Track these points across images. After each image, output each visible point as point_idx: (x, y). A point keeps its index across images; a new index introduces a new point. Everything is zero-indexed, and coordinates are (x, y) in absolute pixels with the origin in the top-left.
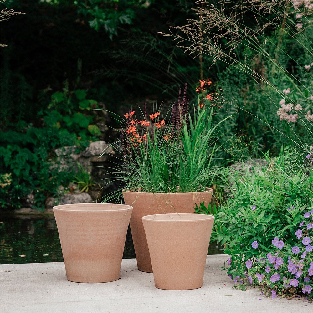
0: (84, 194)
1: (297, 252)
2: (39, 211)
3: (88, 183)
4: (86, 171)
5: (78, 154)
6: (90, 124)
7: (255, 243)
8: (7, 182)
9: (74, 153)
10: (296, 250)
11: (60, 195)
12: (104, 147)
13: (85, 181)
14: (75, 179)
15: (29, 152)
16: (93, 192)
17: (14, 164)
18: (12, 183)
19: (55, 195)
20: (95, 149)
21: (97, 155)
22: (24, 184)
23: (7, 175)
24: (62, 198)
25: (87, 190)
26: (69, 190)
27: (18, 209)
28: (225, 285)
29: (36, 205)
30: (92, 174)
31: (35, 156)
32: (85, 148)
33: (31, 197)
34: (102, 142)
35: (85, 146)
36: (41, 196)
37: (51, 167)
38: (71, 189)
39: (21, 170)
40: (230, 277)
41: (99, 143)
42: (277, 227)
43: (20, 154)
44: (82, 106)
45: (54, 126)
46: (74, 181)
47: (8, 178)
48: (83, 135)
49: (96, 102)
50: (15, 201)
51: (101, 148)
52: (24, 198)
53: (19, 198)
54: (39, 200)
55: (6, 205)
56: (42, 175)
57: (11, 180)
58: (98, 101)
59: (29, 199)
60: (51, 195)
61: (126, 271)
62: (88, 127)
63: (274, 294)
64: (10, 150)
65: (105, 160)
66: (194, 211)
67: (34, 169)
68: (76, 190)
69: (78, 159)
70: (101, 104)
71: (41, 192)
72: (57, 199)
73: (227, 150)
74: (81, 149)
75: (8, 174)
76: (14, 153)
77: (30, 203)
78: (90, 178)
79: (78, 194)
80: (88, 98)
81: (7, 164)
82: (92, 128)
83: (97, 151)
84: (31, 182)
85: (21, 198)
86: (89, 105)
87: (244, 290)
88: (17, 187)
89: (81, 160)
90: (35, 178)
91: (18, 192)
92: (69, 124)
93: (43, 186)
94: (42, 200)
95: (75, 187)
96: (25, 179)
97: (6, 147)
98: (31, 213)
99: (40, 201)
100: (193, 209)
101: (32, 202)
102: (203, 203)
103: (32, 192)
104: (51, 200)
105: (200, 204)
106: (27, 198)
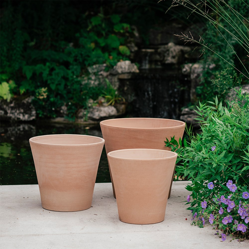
0: (110, 107)
1: (247, 197)
2: (71, 121)
3: (114, 97)
4: (113, 87)
5: (107, 71)
6: (121, 44)
7: (211, 184)
8: (43, 95)
9: (104, 70)
10: (246, 196)
11: (90, 107)
12: (129, 66)
13: (112, 96)
14: (104, 94)
15: (65, 69)
16: (118, 105)
17: (51, 79)
18: (48, 96)
19: (84, 108)
20: (121, 67)
21: (123, 73)
22: (59, 97)
23: (43, 90)
24: (91, 110)
25: (113, 104)
26: (98, 103)
27: (54, 118)
28: (186, 219)
29: (68, 115)
30: (119, 89)
31: (69, 72)
32: (113, 67)
33: (64, 108)
34: (128, 62)
35: (113, 64)
36: (73, 107)
37: (83, 83)
38: (100, 102)
39: (57, 85)
41: (125, 63)
42: (237, 166)
43: (57, 71)
44: (117, 29)
45: (89, 46)
46: (102, 95)
47: (45, 92)
48: (114, 54)
49: (128, 26)
50: (51, 111)
51: (127, 67)
52: (58, 109)
53: (53, 109)
54: (70, 111)
55: (43, 114)
56: (75, 90)
57: (47, 93)
58: (131, 24)
59: (63, 110)
60: (82, 107)
61: (102, 198)
62: (118, 47)
63: (224, 236)
64: (49, 67)
65: (130, 77)
67: (69, 84)
68: (104, 103)
69: (107, 77)
70: (134, 27)
71: (73, 104)
72: (86, 110)
74: (109, 67)
75: (45, 88)
76: (52, 70)
77: (63, 113)
78: (116, 93)
79: (104, 107)
80: (121, 21)
81: (44, 79)
82: (123, 49)
83: (123, 69)
84: (65, 96)
85: (55, 109)
86: (123, 28)
87: (202, 227)
88: (52, 99)
89: (110, 77)
90: (69, 92)
91: (53, 104)
92: (103, 45)
93: (75, 99)
94: (74, 111)
95: (103, 101)
96: (60, 92)
97: (45, 65)
98: (65, 122)
99: (72, 112)
100: (164, 143)
101: (65, 113)
102: (174, 137)
103: (65, 104)
104: (81, 111)
105: (171, 138)
106: (61, 109)
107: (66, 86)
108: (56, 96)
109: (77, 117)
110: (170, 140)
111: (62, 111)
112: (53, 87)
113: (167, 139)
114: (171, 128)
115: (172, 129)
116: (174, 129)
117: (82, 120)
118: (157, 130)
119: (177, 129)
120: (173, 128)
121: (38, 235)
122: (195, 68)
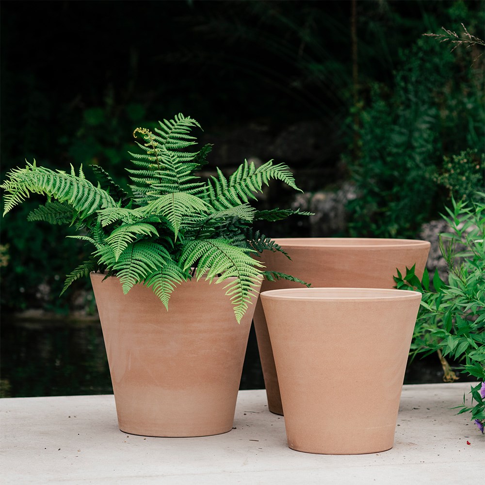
2: (59, 315)
17: (14, 229)
18: (10, 262)
22: (32, 265)
27: (21, 310)
28: (468, 443)
29: (53, 302)
33: (44, 288)
39: (28, 240)
40: (478, 427)
47: (3, 254)
50: (16, 295)
52: (31, 291)
53: (22, 290)
56: (66, 250)
57: (8, 257)
59: (42, 293)
60: (82, 286)
61: (245, 414)
66: (394, 284)
67: (51, 238)
72: (91, 293)
73: (437, 178)
75: (4, 246)
77: (43, 299)
84: (45, 262)
85: (26, 289)
88: (19, 269)
90: (53, 255)
91: (21, 279)
93: (66, 269)
96: (33, 255)
98: (44, 318)
100: (392, 280)
101: (46, 298)
102: (414, 268)
103: (46, 278)
104: (80, 295)
105: (405, 270)
106: (38, 291)
107: (45, 242)
108: (26, 263)
109: (73, 308)
110: (404, 275)
111: (39, 295)
112: (20, 245)
113: (398, 271)
114: (407, 247)
115: (410, 250)
116: (413, 248)
117: (83, 313)
118: (379, 251)
119: (419, 249)
120: (412, 246)
121: (151, 476)
122: (318, 201)
